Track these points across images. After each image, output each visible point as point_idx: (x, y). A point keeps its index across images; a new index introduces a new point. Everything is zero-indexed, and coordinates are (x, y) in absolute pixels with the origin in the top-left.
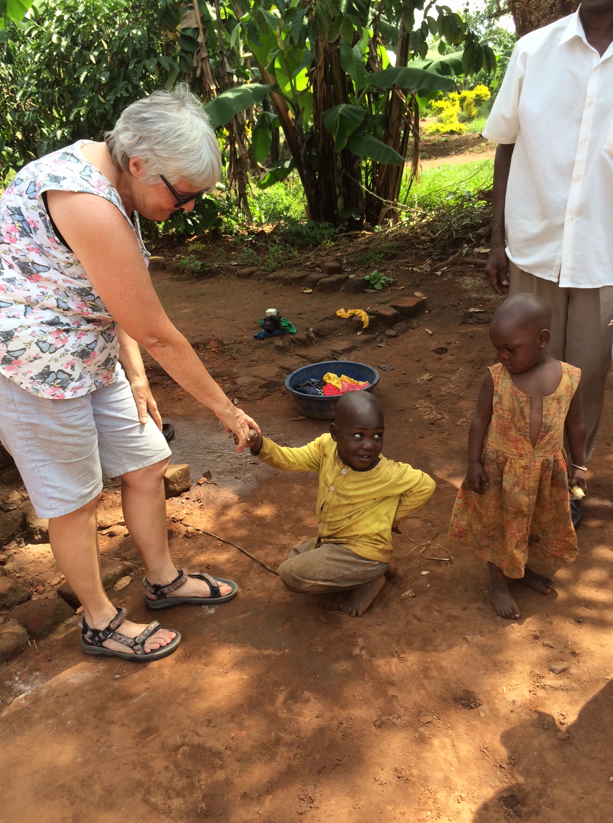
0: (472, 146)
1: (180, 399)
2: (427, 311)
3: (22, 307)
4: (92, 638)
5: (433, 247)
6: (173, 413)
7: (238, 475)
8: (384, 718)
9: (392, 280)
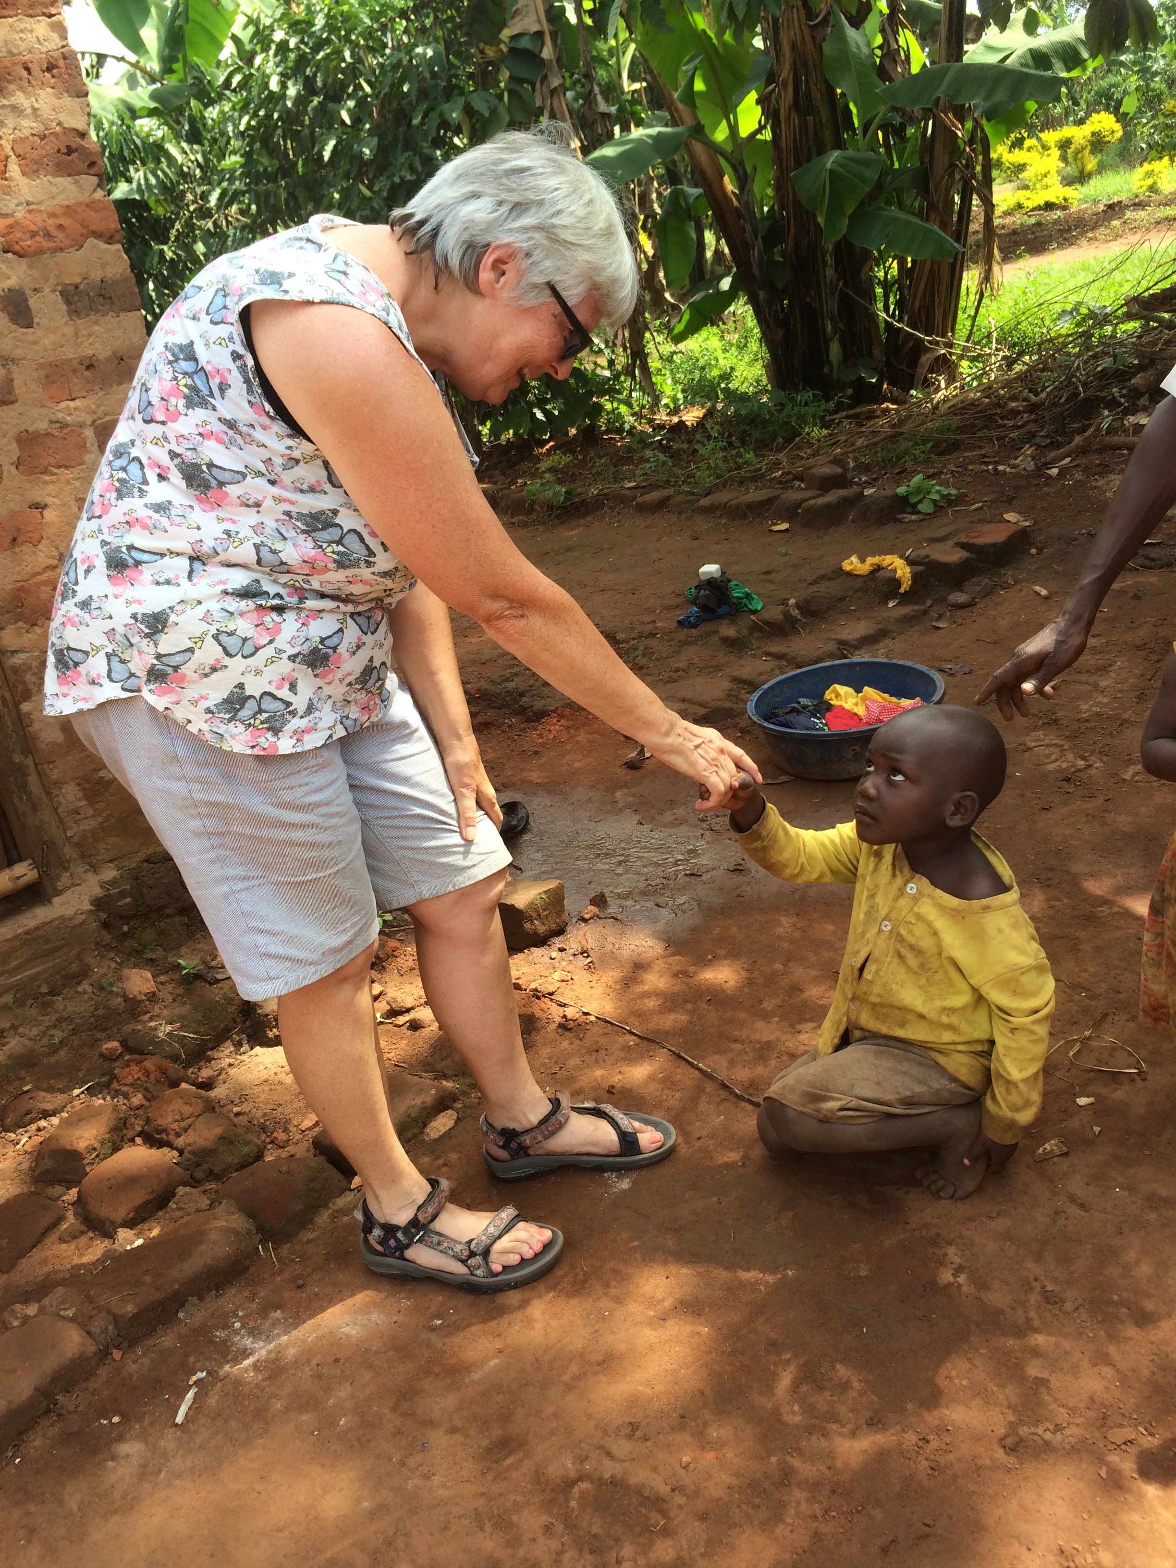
0: (1093, 229)
1: (536, 753)
2: (1033, 551)
3: (184, 563)
4: (382, 1242)
5: (1036, 421)
6: (525, 781)
7: (661, 900)
8: (1024, 1431)
9: (954, 492)
